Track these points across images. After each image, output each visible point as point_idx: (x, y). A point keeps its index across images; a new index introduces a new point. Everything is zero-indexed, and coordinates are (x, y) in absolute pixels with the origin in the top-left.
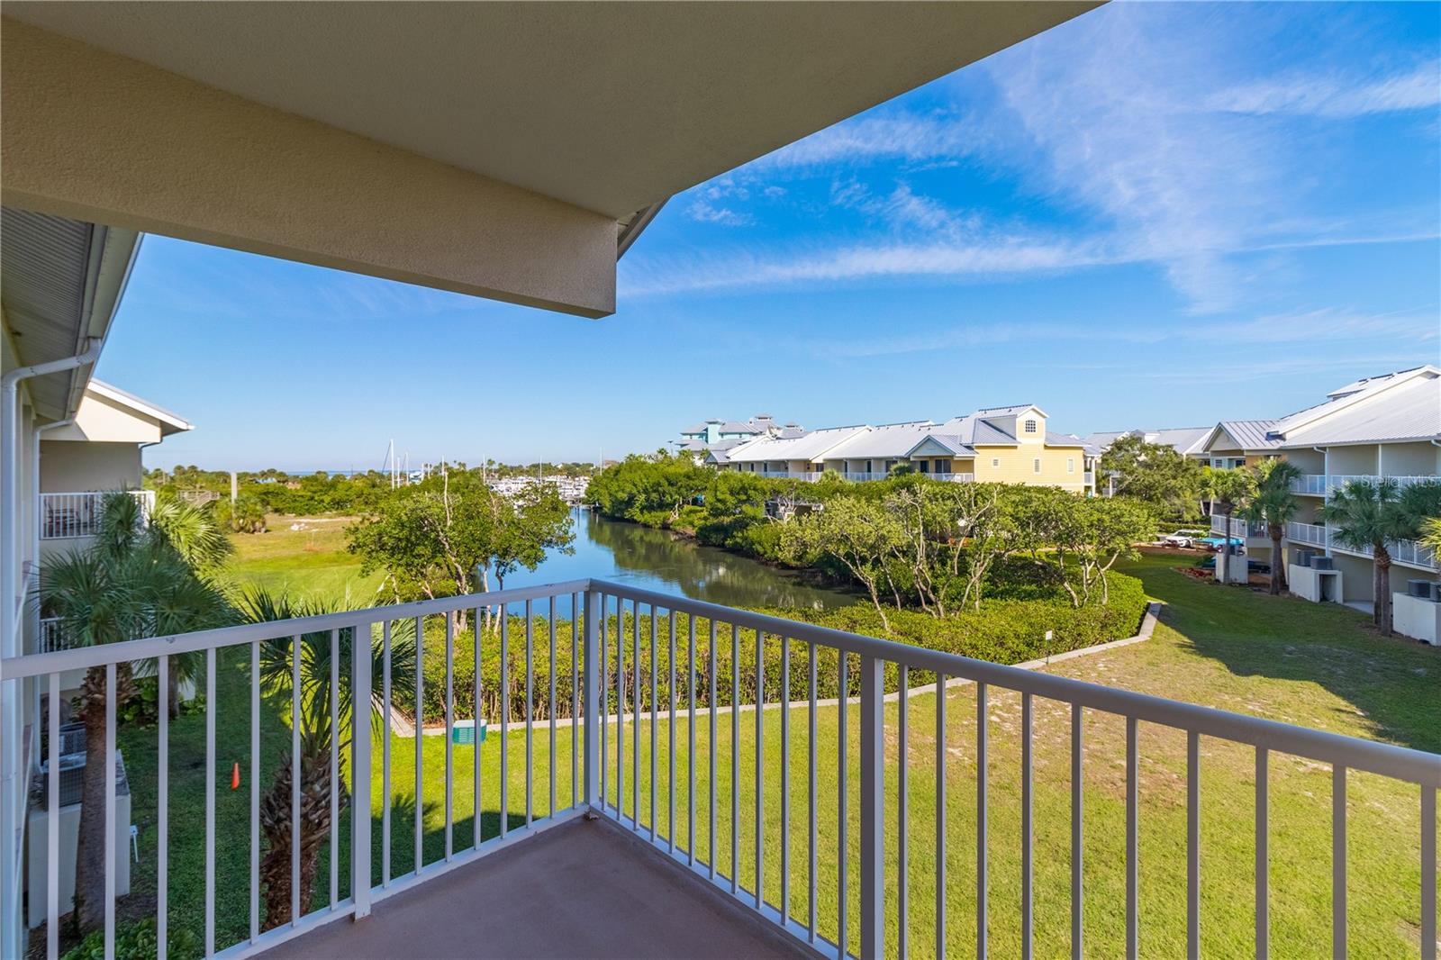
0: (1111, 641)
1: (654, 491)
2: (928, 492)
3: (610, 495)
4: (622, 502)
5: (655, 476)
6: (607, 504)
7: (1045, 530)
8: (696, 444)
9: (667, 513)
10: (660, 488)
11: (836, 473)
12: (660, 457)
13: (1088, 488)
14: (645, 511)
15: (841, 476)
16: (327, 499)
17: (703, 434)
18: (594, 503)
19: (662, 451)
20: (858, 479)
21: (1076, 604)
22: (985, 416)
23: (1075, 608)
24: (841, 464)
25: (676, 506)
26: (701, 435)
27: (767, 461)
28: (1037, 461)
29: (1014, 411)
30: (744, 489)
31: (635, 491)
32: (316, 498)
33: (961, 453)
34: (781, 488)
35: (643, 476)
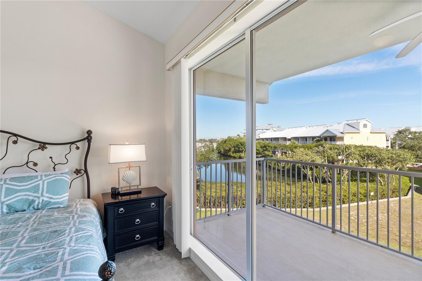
0: (396, 197)
1: (237, 147)
2: (328, 147)
3: (223, 148)
4: (227, 150)
5: (237, 143)
6: (222, 151)
7: (371, 160)
9: (241, 154)
10: (239, 146)
11: (295, 142)
12: (238, 137)
13: (388, 147)
14: (234, 153)
15: (297, 142)
18: (218, 151)
19: (238, 135)
20: (303, 143)
21: (383, 184)
22: (348, 123)
23: (382, 186)
24: (297, 139)
25: (243, 152)
27: (272, 138)
28: (368, 137)
29: (359, 121)
30: (265, 147)
31: (231, 147)
33: (339, 135)
34: (277, 146)
35: (233, 142)
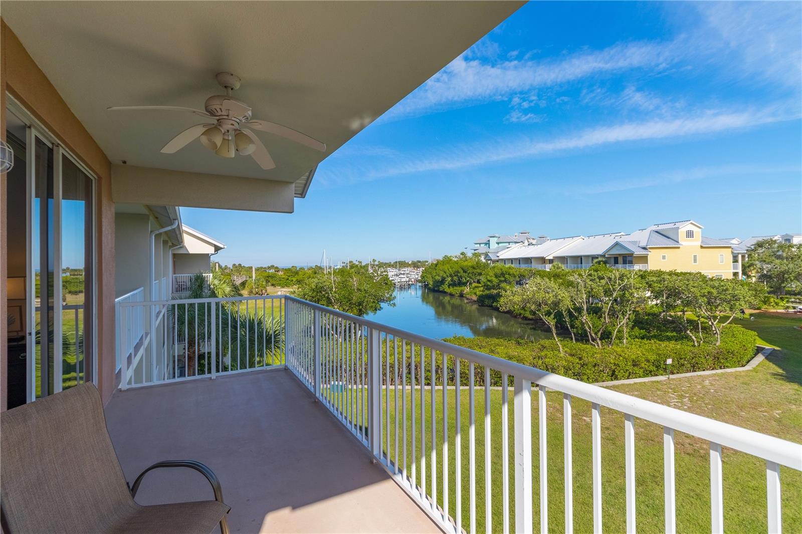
1: (455, 276)
3: (433, 278)
4: (438, 282)
5: (456, 268)
6: (431, 283)
8: (483, 249)
9: (463, 288)
10: (459, 274)
11: (560, 265)
12: (461, 256)
13: (735, 274)
14: (451, 287)
15: (563, 267)
16: (294, 279)
17: (487, 243)
18: (425, 282)
19: (462, 254)
20: (573, 268)
22: (658, 228)
24: (563, 259)
25: (468, 284)
26: (486, 244)
27: (520, 258)
28: (695, 256)
29: (677, 225)
30: (503, 274)
31: (445, 276)
32: (290, 279)
33: (638, 252)
34: (525, 274)
35: (449, 267)
